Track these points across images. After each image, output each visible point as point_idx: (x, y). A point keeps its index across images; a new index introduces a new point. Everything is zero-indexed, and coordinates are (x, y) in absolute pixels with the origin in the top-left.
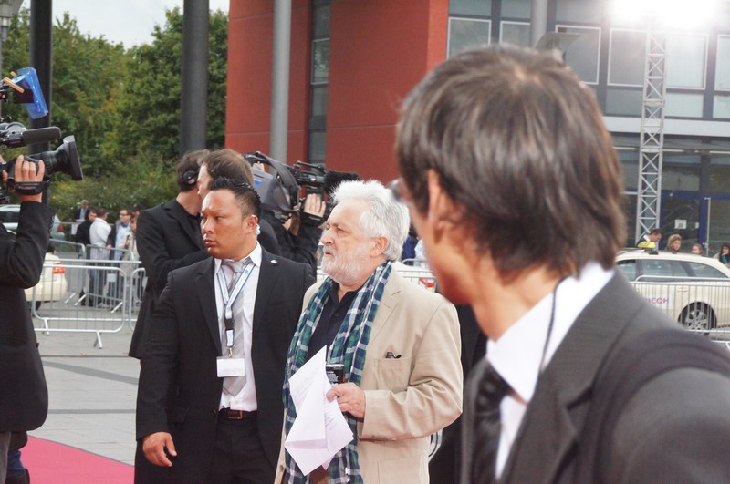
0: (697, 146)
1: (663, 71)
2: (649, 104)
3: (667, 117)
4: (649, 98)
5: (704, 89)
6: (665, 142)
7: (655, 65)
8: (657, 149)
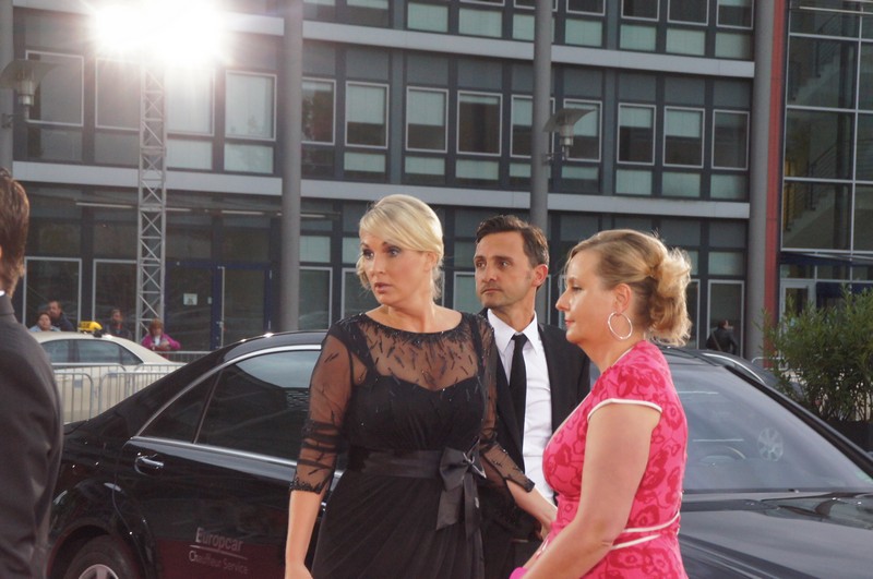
0: (207, 203)
1: (162, 111)
2: (147, 152)
3: (169, 169)
4: (148, 144)
5: (213, 135)
6: (168, 200)
7: (152, 104)
8: (160, 207)
